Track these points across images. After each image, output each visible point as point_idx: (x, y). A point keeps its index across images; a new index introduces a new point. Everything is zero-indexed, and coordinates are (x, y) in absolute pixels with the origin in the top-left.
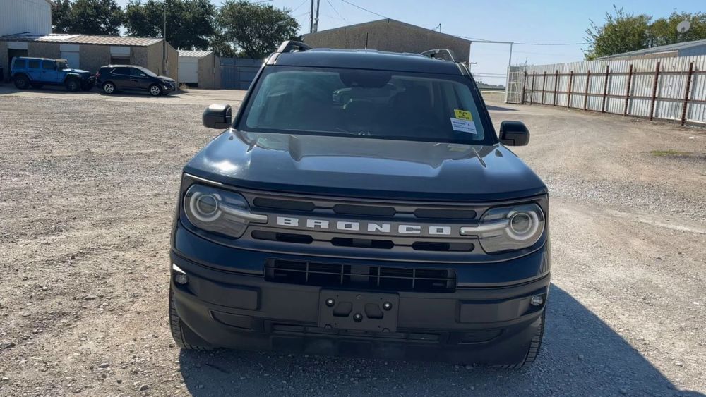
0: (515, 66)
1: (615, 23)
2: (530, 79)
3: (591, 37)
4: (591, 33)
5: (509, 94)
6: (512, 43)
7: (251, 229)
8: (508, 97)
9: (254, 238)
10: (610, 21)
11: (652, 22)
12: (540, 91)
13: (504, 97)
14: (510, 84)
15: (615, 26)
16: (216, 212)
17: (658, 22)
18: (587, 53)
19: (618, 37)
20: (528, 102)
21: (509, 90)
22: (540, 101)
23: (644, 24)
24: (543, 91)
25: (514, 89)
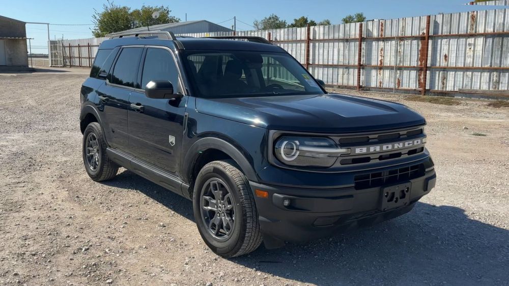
0: (54, 40)
1: (110, 11)
2: (67, 50)
3: (96, 20)
4: (96, 18)
5: (52, 60)
6: (48, 24)
7: (340, 159)
8: (52, 62)
9: (342, 164)
10: (107, 10)
11: (131, 11)
12: (77, 58)
13: (48, 63)
14: (52, 53)
15: (110, 14)
16: (296, 153)
17: (135, 11)
18: (94, 30)
19: (113, 21)
20: (68, 65)
21: (52, 57)
22: (77, 64)
23: (126, 12)
24: (79, 58)
25: (56, 56)
